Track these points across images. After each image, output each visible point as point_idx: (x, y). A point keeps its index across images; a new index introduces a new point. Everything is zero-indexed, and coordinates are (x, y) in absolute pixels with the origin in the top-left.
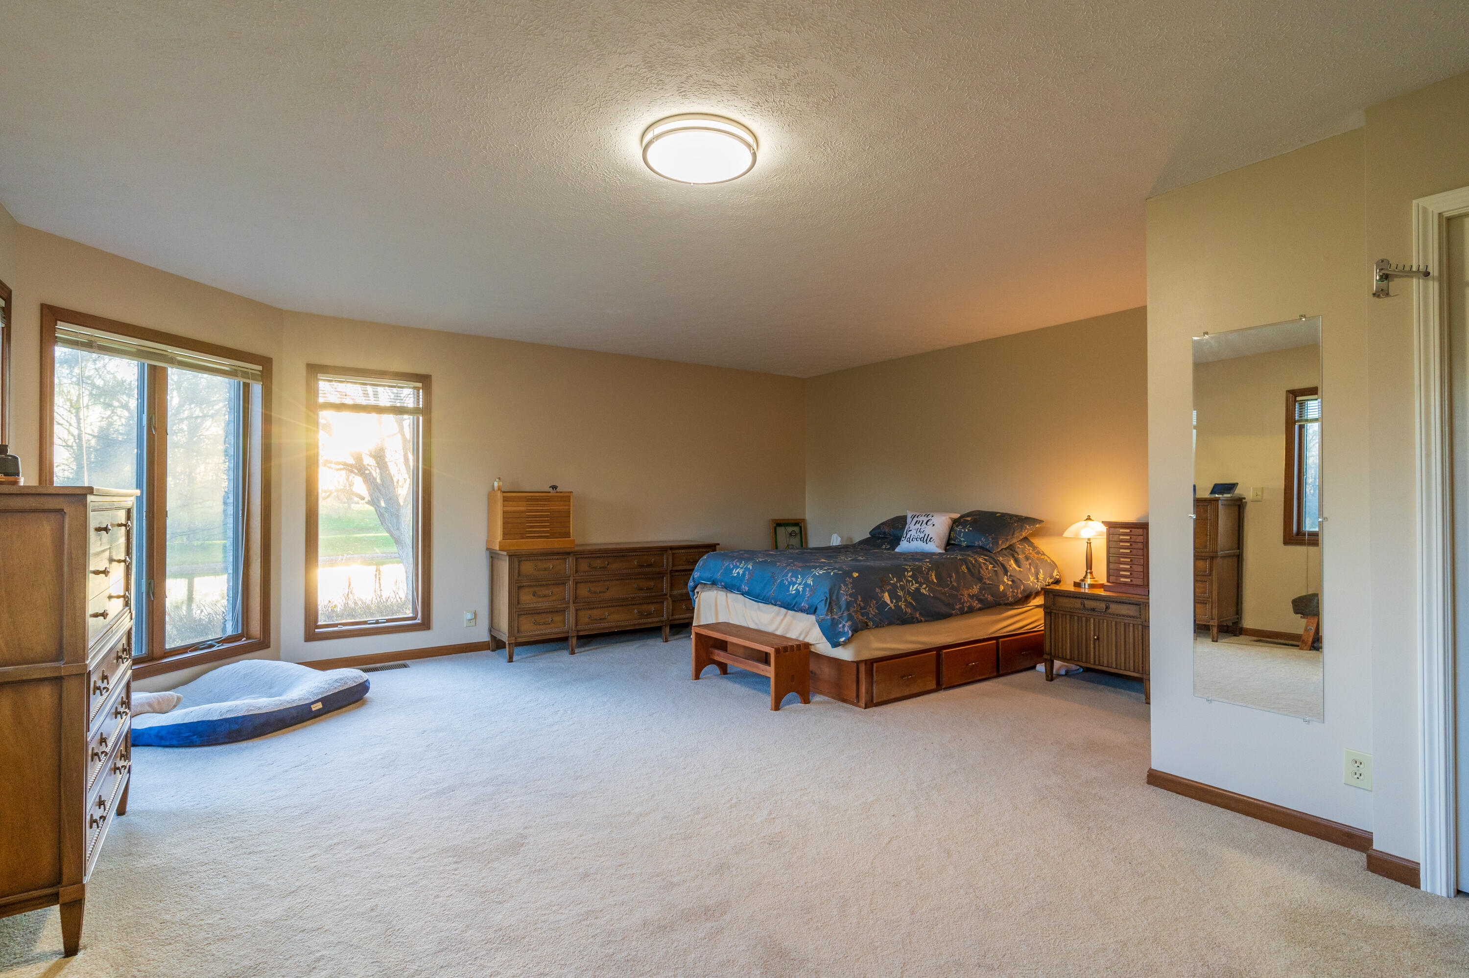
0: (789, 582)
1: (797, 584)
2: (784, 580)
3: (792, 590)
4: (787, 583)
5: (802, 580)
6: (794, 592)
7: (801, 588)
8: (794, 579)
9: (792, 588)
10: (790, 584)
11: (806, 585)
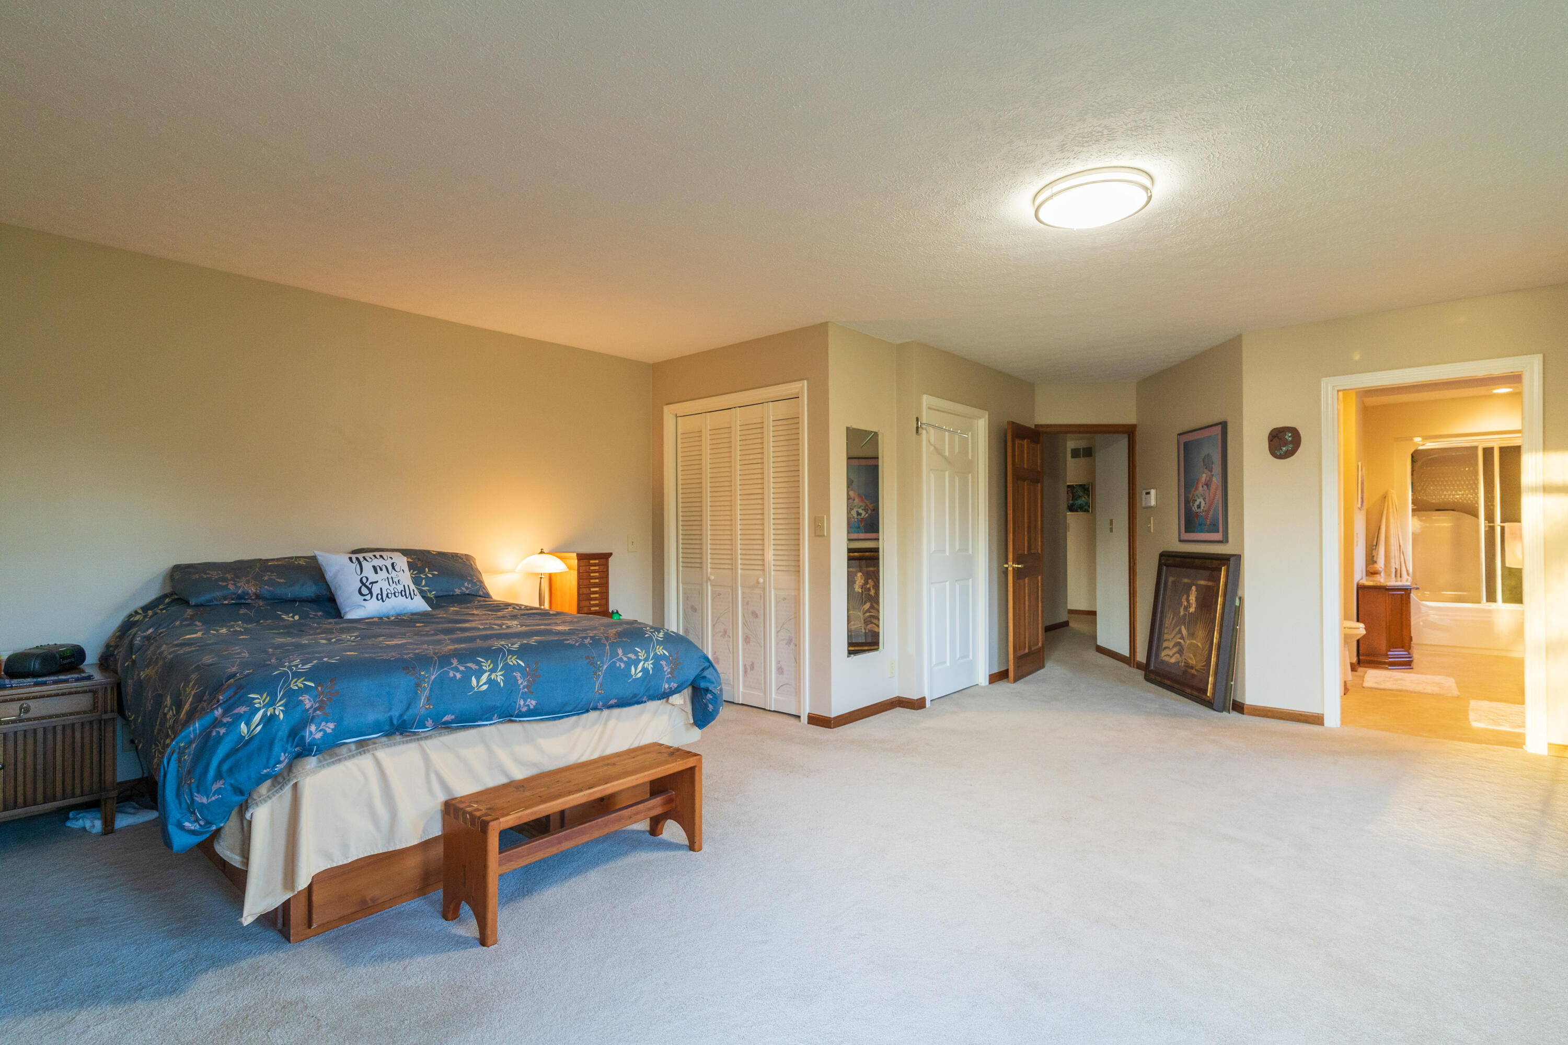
0: (625, 662)
1: (641, 661)
2: (615, 663)
3: (636, 672)
4: (623, 666)
5: (648, 653)
6: (640, 674)
7: (649, 665)
8: (633, 656)
9: (636, 670)
10: (629, 664)
11: (657, 658)
